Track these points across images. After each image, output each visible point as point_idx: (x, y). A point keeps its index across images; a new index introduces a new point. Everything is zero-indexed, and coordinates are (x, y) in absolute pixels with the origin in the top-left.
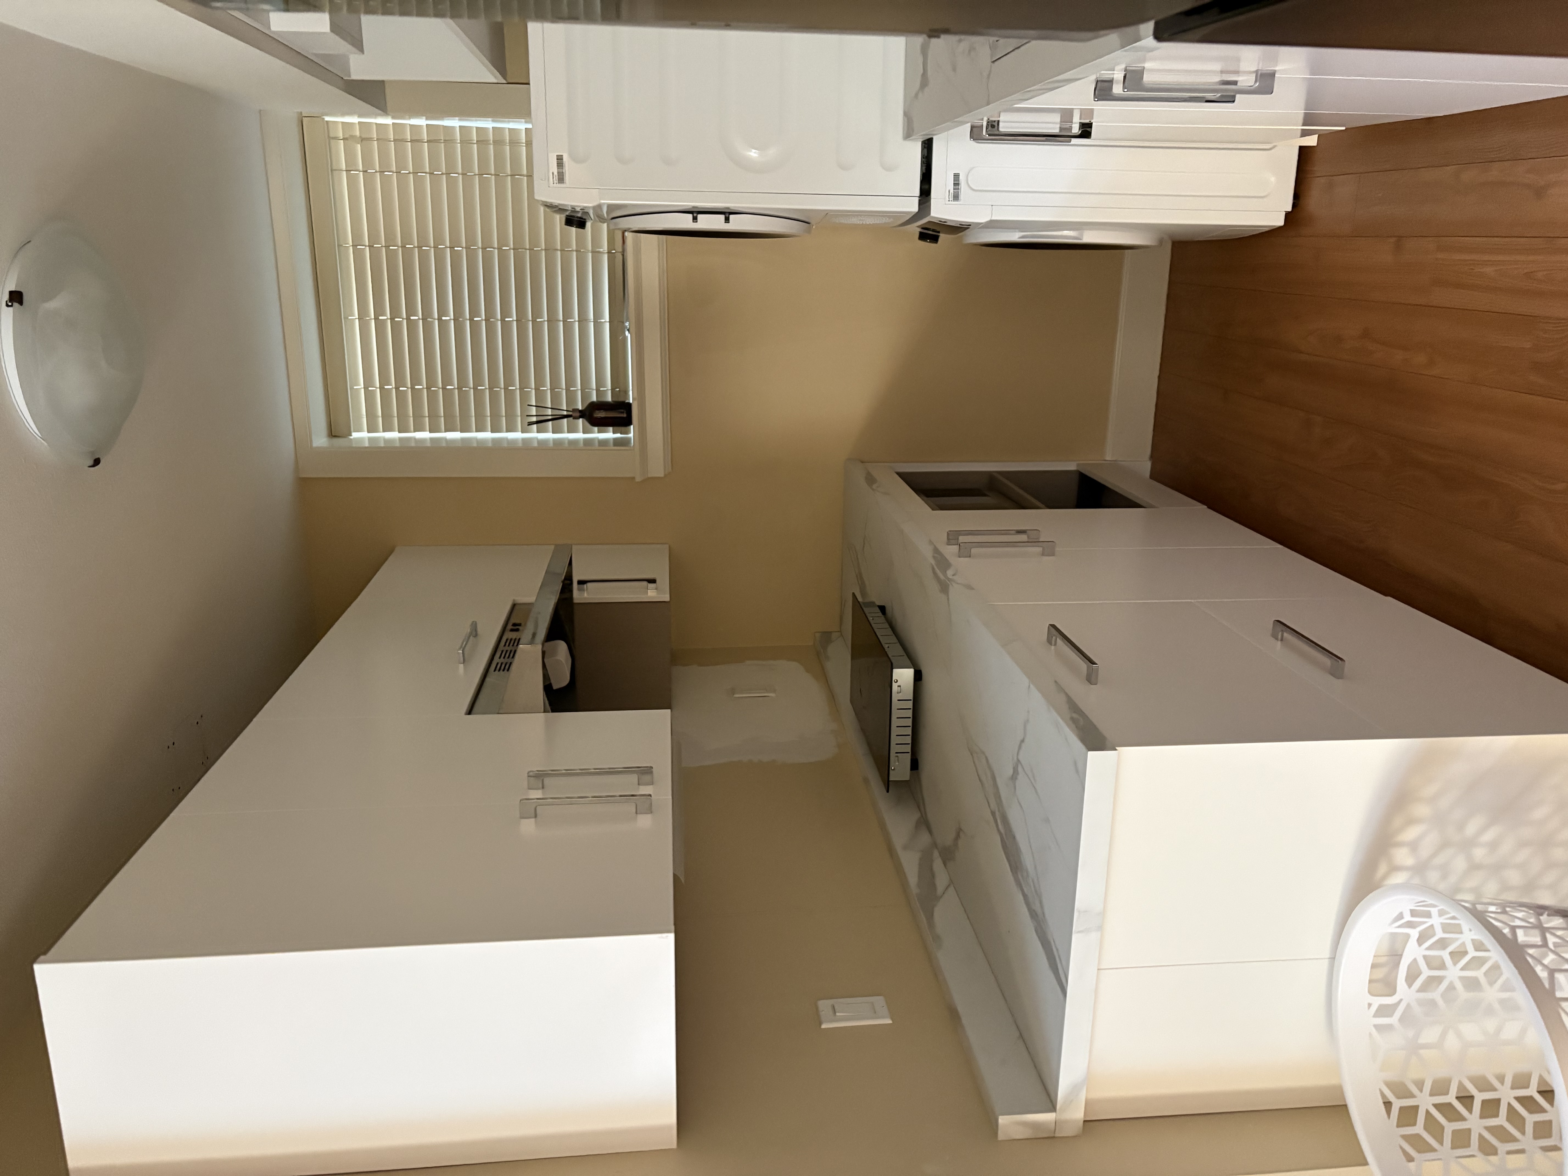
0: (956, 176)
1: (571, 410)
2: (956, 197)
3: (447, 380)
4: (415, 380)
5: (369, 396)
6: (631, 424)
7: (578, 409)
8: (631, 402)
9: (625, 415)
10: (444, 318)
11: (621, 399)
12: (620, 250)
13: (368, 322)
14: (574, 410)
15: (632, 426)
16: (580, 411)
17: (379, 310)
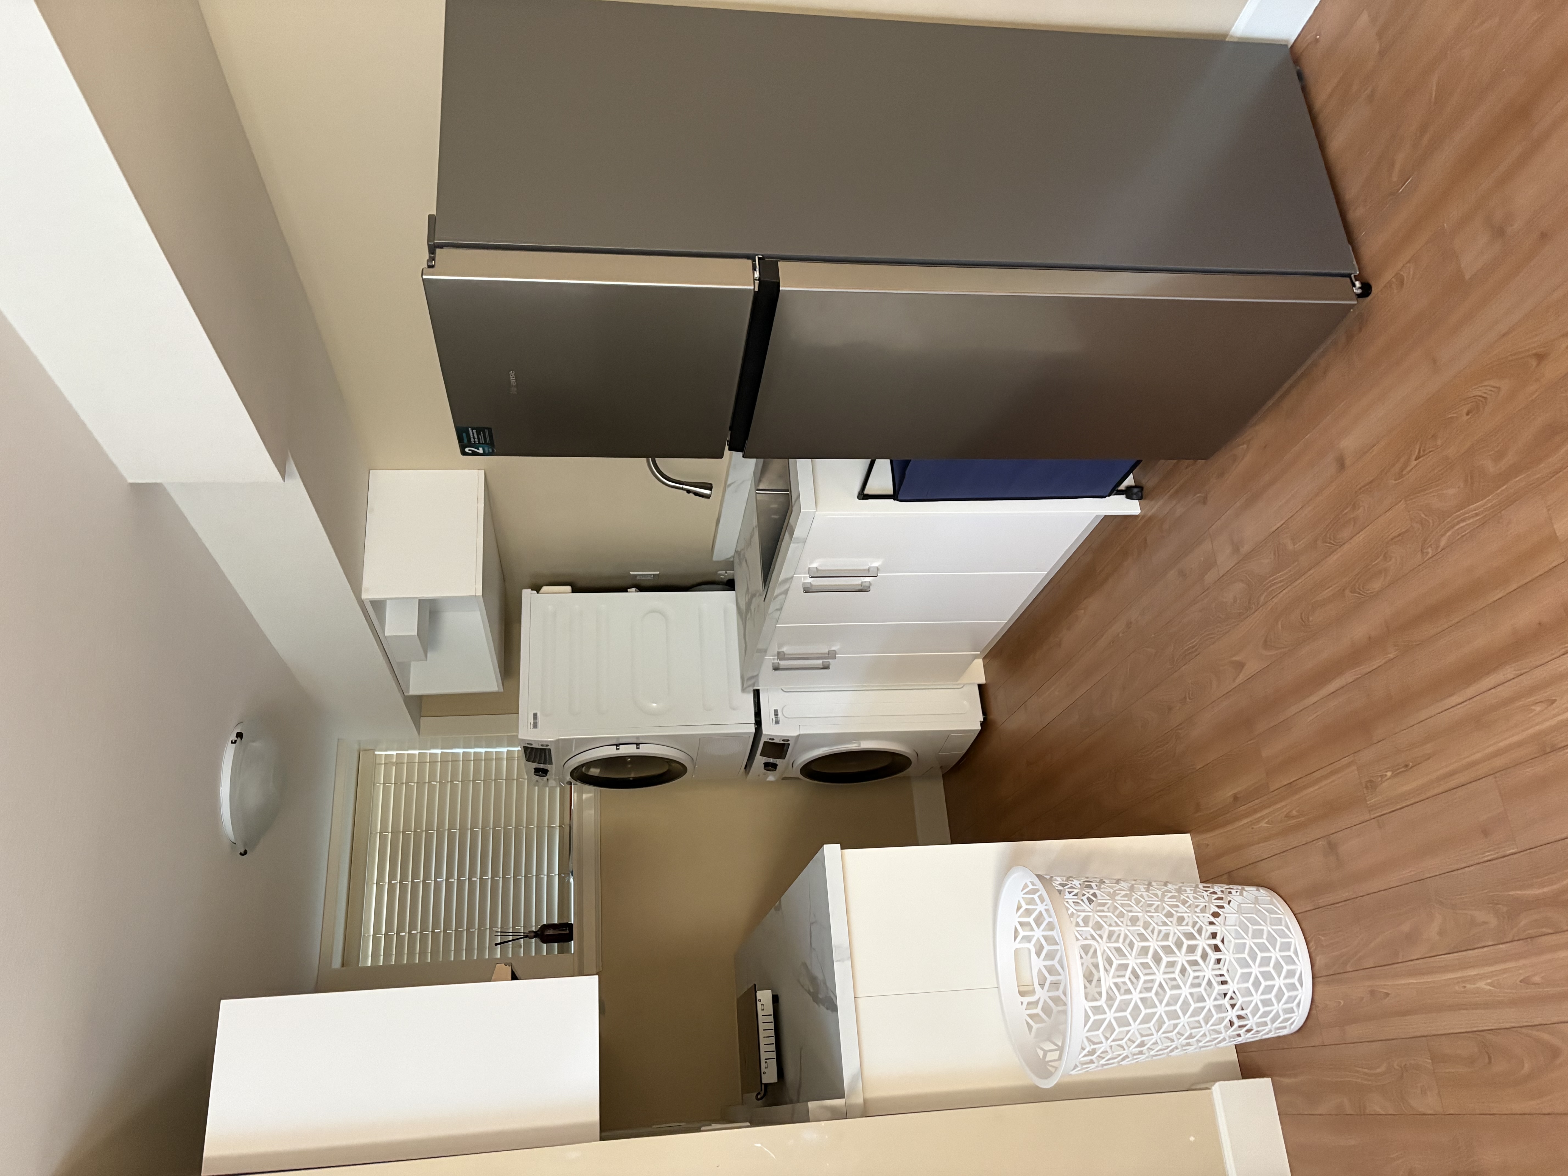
0: (776, 711)
1: (528, 932)
2: (777, 722)
3: (436, 924)
4: (412, 926)
5: (376, 941)
6: (572, 940)
7: (533, 931)
8: (573, 923)
9: (568, 932)
10: (438, 880)
11: (565, 921)
12: (568, 823)
13: (383, 886)
14: (530, 932)
15: (573, 942)
16: (534, 932)
17: (392, 876)
